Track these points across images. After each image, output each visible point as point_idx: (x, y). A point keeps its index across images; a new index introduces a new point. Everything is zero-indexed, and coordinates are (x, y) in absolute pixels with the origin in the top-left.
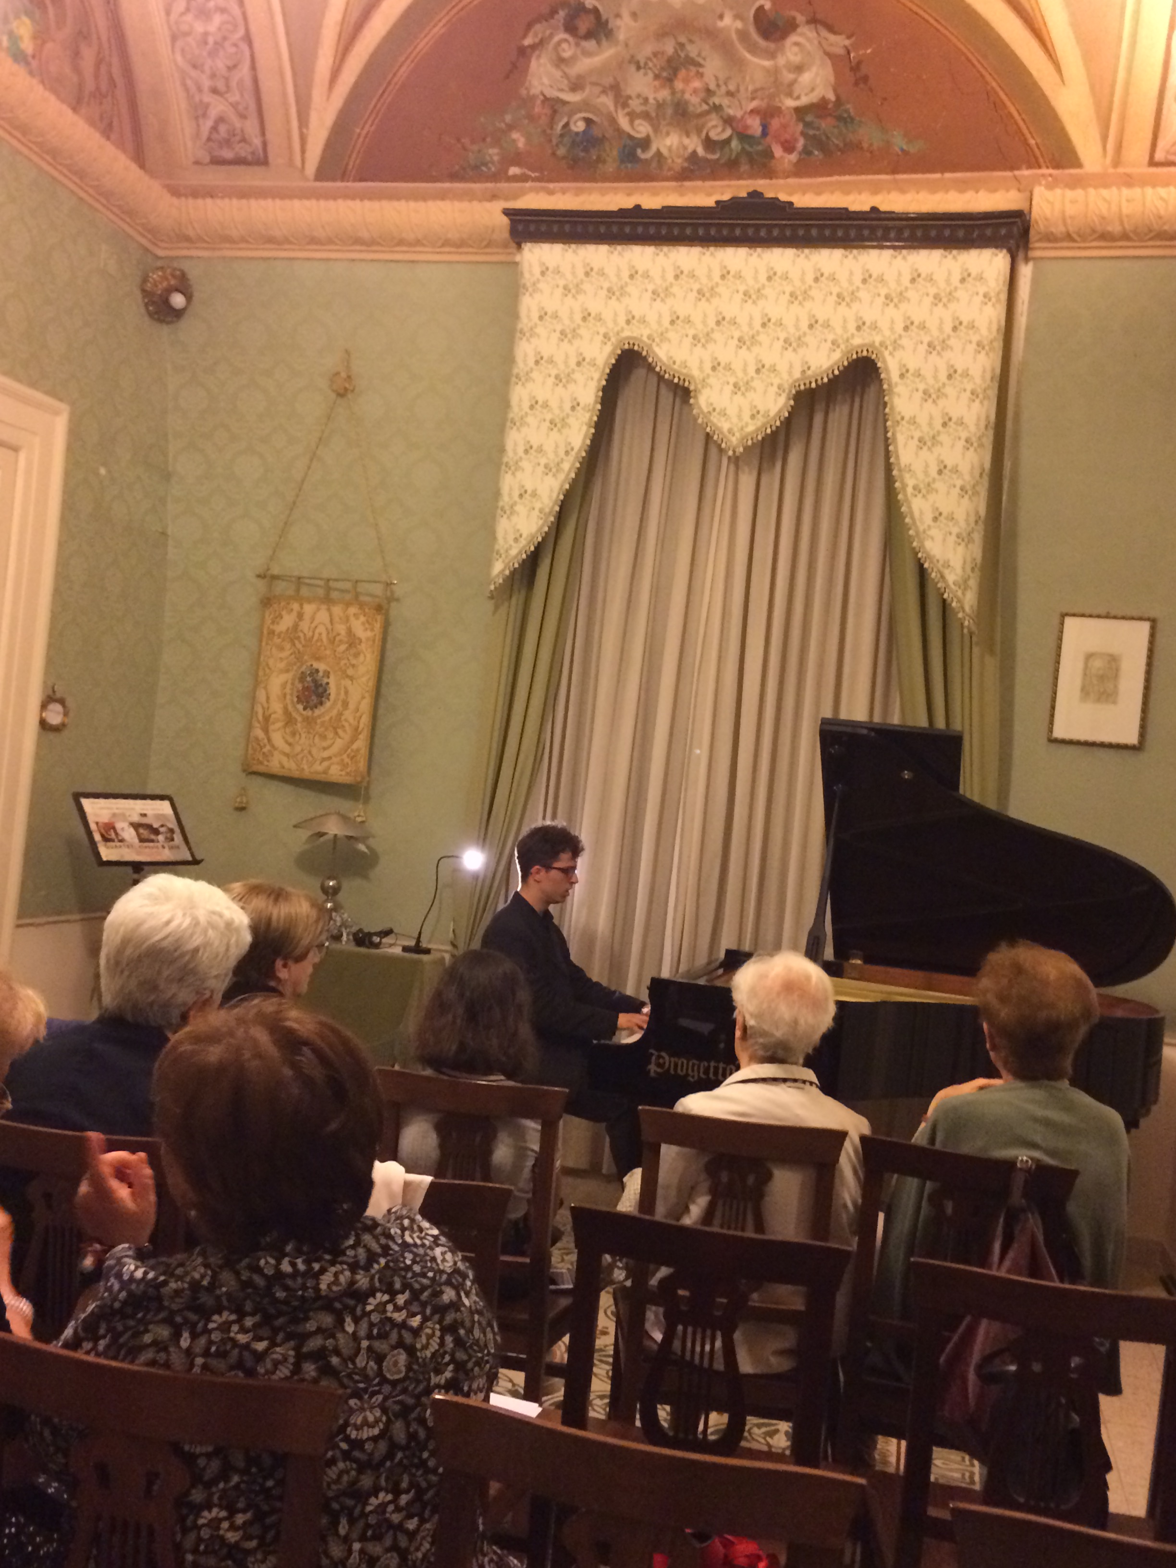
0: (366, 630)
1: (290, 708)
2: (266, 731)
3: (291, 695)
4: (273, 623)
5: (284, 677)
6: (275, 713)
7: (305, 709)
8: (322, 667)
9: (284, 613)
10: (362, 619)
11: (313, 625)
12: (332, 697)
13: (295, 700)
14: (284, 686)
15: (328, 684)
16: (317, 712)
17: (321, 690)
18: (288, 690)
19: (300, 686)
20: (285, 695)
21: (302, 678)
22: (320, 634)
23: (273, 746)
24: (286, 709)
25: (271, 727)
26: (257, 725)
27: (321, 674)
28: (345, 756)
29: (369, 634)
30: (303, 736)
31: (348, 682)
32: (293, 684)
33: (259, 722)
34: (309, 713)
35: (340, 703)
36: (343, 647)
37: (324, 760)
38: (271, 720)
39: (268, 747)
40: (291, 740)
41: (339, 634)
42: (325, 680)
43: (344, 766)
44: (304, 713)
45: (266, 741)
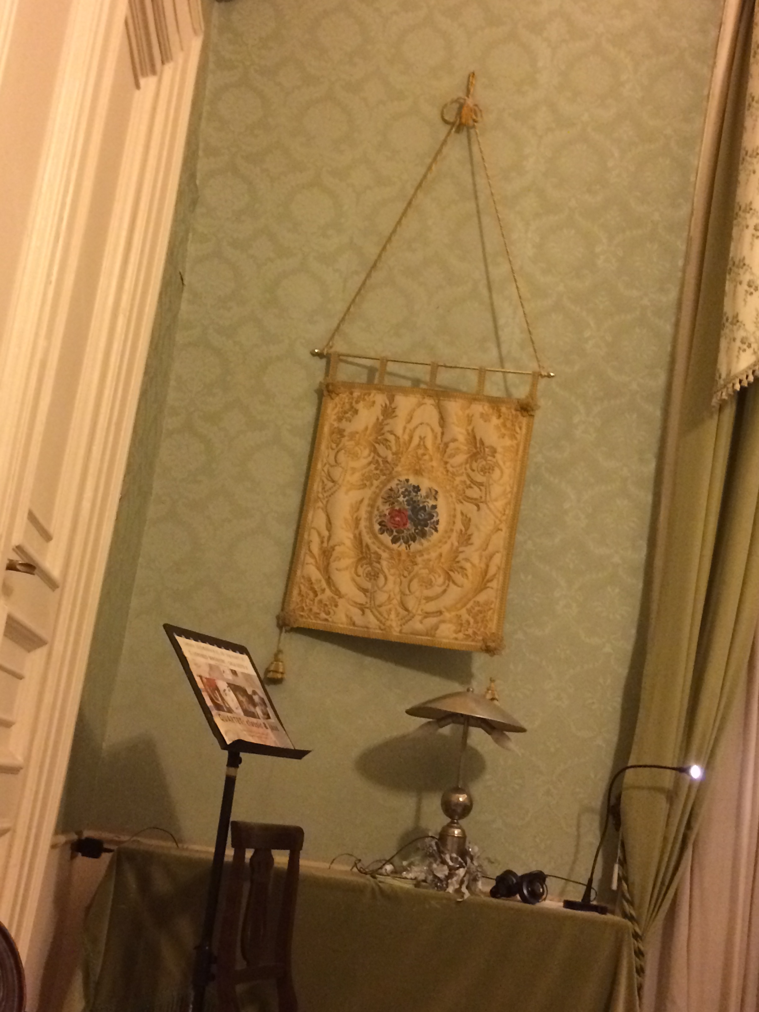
0: (503, 436)
1: (367, 539)
2: (326, 571)
3: (370, 519)
4: (340, 419)
5: (355, 495)
6: (341, 544)
7: (395, 541)
8: (425, 484)
9: (360, 406)
10: (495, 421)
11: (411, 426)
12: (441, 527)
13: (377, 527)
14: (357, 507)
15: (434, 507)
16: (414, 546)
17: (422, 516)
18: (363, 513)
19: (386, 509)
20: (357, 521)
21: (390, 498)
22: (422, 439)
23: (337, 592)
24: (359, 540)
25: (334, 565)
26: (311, 560)
27: (423, 493)
28: (463, 612)
29: (508, 442)
30: (391, 579)
31: (470, 508)
32: (372, 506)
33: (313, 556)
34: (401, 547)
35: (454, 536)
36: (461, 458)
37: (427, 615)
38: (335, 554)
39: (328, 593)
40: (368, 585)
41: (454, 440)
42: (431, 502)
43: (461, 625)
44: (395, 546)
45: (324, 584)
